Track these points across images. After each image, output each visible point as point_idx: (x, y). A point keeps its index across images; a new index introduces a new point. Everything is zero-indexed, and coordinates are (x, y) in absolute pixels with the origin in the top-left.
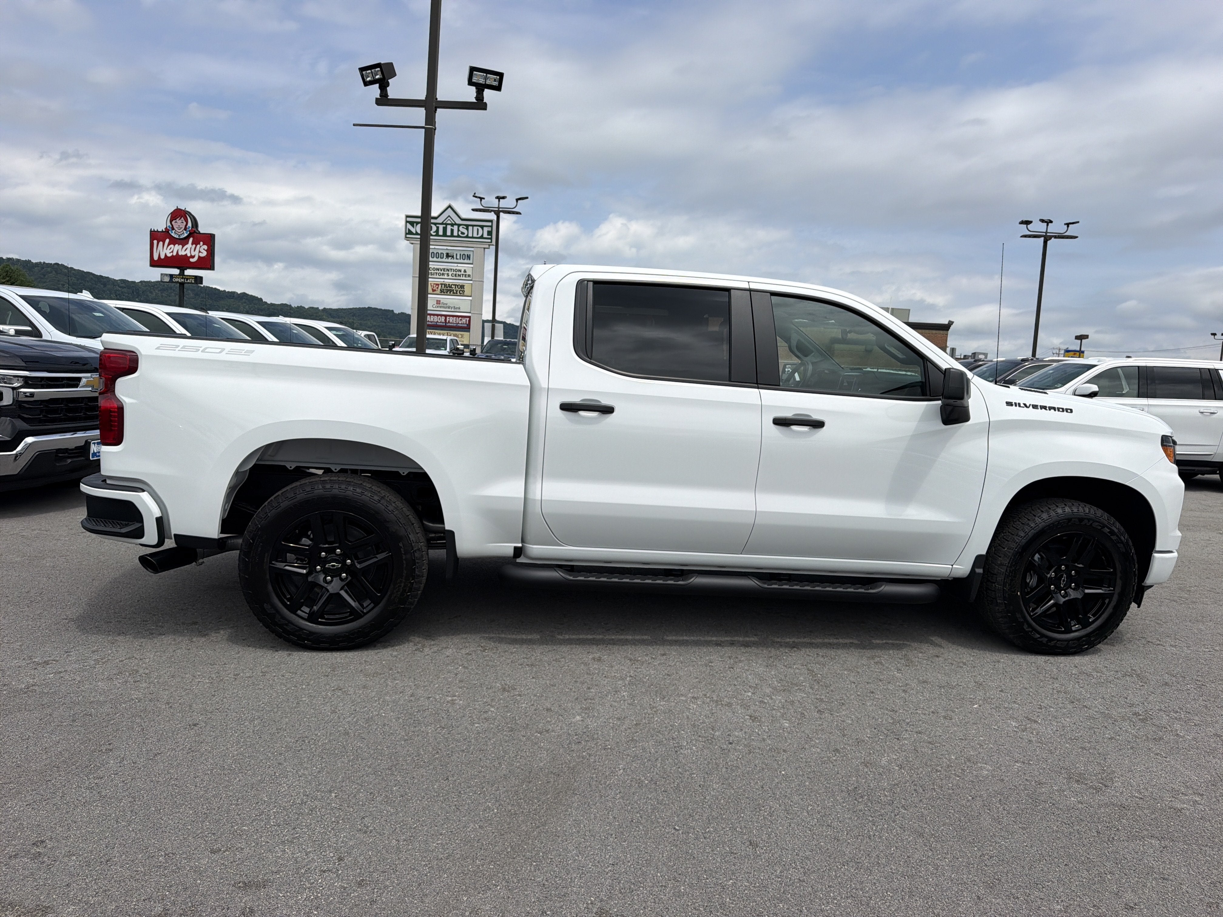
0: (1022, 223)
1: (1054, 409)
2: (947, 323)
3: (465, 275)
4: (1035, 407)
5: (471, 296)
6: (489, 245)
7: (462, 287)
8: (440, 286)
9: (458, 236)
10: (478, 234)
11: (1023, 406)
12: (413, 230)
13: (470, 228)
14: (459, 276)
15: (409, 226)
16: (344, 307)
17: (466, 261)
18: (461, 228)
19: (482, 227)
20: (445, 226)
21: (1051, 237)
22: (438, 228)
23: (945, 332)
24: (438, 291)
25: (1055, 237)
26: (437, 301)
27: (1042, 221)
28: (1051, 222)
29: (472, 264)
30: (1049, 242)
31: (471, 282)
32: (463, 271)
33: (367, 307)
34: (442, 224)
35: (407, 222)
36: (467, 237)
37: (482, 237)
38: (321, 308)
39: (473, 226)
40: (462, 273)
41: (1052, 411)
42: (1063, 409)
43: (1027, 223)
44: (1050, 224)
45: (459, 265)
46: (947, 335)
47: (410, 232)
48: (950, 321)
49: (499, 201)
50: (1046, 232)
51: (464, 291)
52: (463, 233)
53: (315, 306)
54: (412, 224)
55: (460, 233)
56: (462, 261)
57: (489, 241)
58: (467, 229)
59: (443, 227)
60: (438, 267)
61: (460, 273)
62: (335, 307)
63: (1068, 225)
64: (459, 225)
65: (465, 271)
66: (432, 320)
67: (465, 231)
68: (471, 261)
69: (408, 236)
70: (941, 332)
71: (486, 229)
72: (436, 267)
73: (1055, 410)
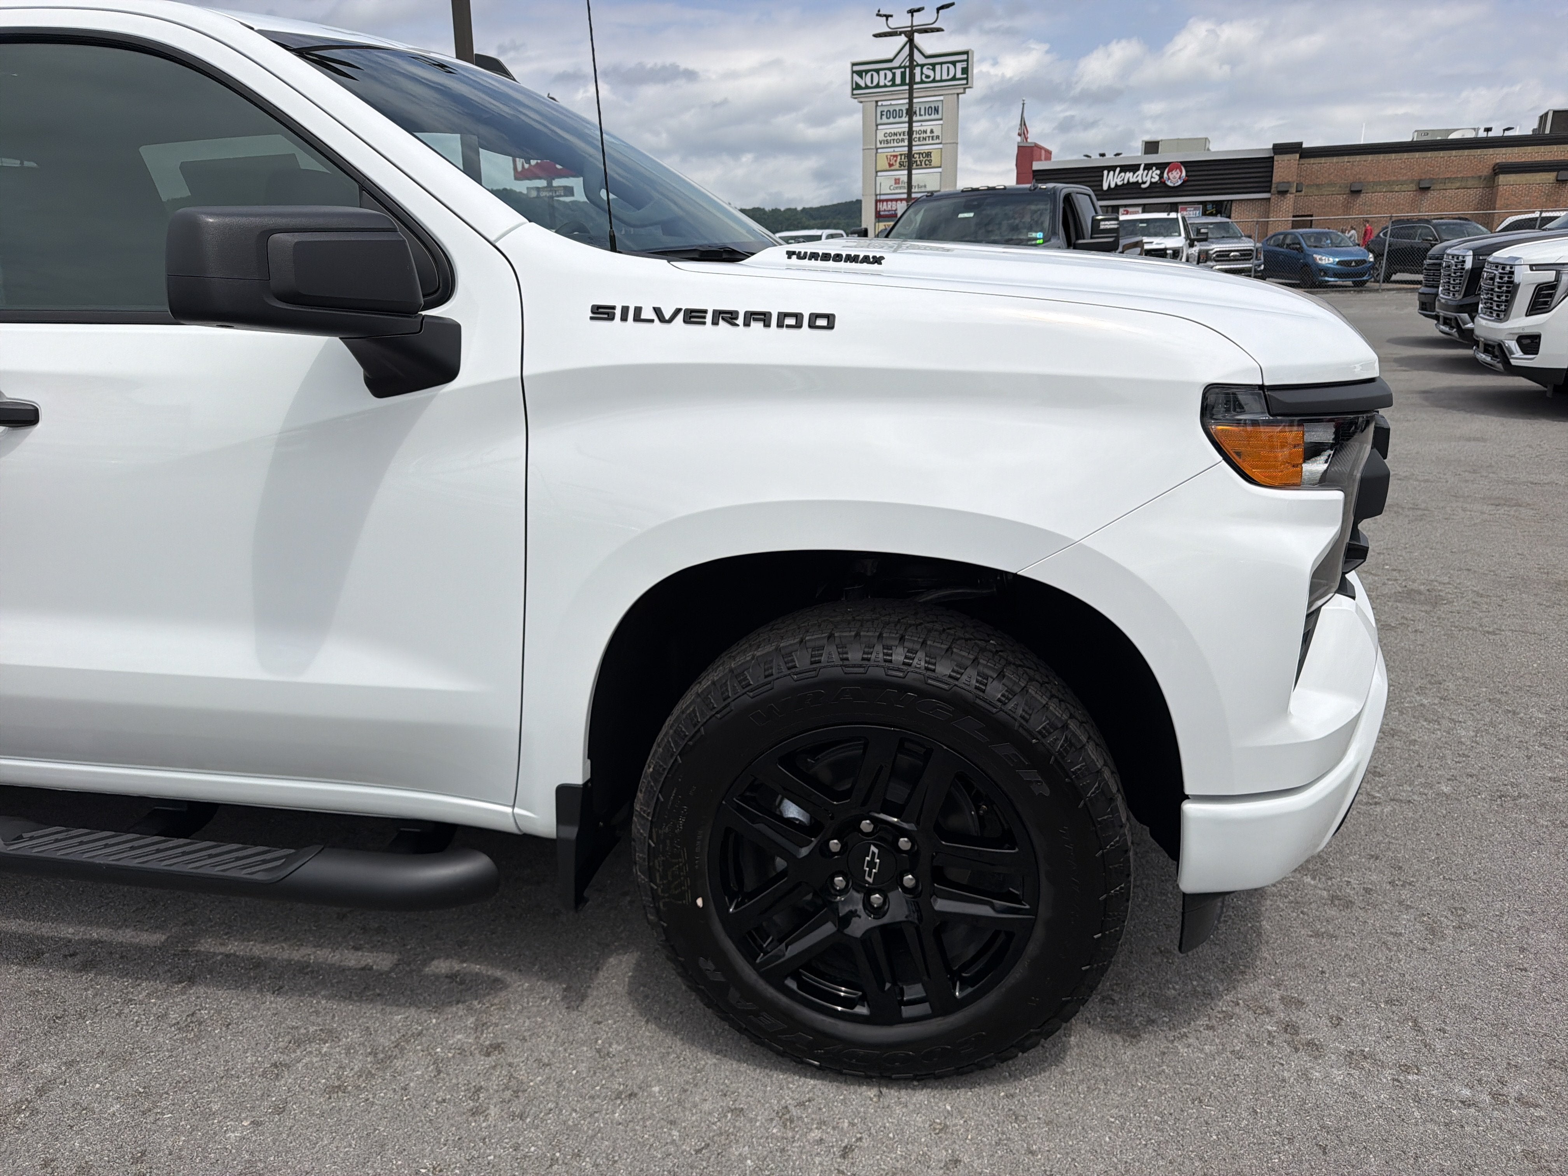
1: (764, 318)
3: (933, 137)
4: (694, 316)
5: (940, 167)
6: (965, 89)
7: (929, 154)
8: (899, 157)
9: (922, 82)
10: (948, 75)
11: (653, 316)
12: (862, 83)
13: (938, 67)
14: (925, 139)
15: (857, 78)
16: (828, 203)
17: (933, 117)
18: (925, 70)
19: (954, 63)
20: (903, 70)
22: (894, 74)
24: (897, 166)
26: (896, 180)
29: (941, 119)
31: (940, 146)
32: (928, 131)
33: (854, 200)
34: (900, 67)
35: (853, 72)
36: (934, 81)
37: (954, 78)
38: (799, 208)
39: (941, 64)
40: (928, 134)
41: (757, 326)
42: (798, 316)
45: (924, 123)
47: (858, 87)
49: (912, 16)
51: (930, 161)
52: (928, 77)
53: (793, 207)
54: (860, 74)
55: (924, 76)
56: (927, 117)
57: (964, 82)
58: (934, 70)
59: (902, 73)
60: (896, 131)
61: (925, 135)
62: (815, 204)
64: (922, 66)
65: (932, 132)
66: (885, 207)
67: (931, 73)
68: (939, 116)
69: (855, 92)
71: (959, 66)
72: (892, 131)
73: (767, 325)
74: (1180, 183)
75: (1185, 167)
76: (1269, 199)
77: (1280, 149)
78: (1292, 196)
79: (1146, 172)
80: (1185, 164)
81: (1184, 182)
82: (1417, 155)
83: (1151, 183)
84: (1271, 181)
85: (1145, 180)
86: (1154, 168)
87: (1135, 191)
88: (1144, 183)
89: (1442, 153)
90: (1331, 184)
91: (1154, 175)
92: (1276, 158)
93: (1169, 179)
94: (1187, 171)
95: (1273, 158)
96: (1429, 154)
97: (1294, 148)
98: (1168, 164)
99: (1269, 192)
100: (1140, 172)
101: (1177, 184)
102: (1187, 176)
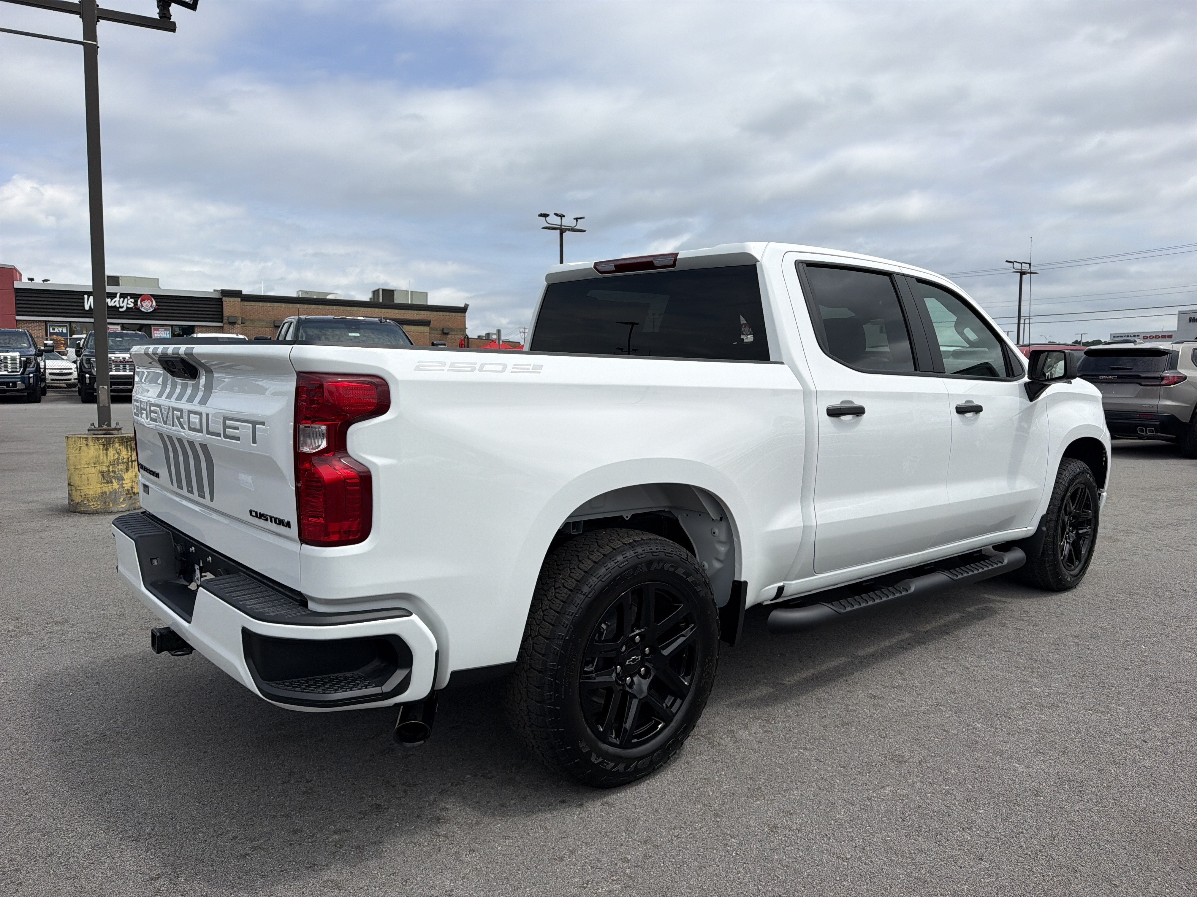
0: (541, 215)
2: (463, 306)
21: (566, 230)
23: (463, 314)
25: (569, 230)
27: (556, 215)
28: (564, 216)
30: (564, 234)
43: (545, 216)
44: (563, 218)
46: (465, 317)
48: (466, 304)
50: (561, 225)
63: (577, 219)
70: (460, 314)
74: (151, 310)
75: (154, 298)
76: (222, 327)
77: (226, 293)
78: (239, 326)
79: (122, 299)
80: (156, 297)
81: (155, 309)
82: (313, 306)
83: (127, 308)
84: (222, 315)
85: (122, 305)
86: (129, 297)
87: (114, 313)
88: (122, 307)
89: (327, 307)
90: (260, 320)
91: (129, 302)
92: (224, 299)
93: (142, 306)
94: (156, 302)
95: (221, 299)
96: (320, 307)
97: (237, 294)
98: (140, 295)
99: (222, 322)
100: (117, 299)
101: (149, 311)
102: (156, 305)
